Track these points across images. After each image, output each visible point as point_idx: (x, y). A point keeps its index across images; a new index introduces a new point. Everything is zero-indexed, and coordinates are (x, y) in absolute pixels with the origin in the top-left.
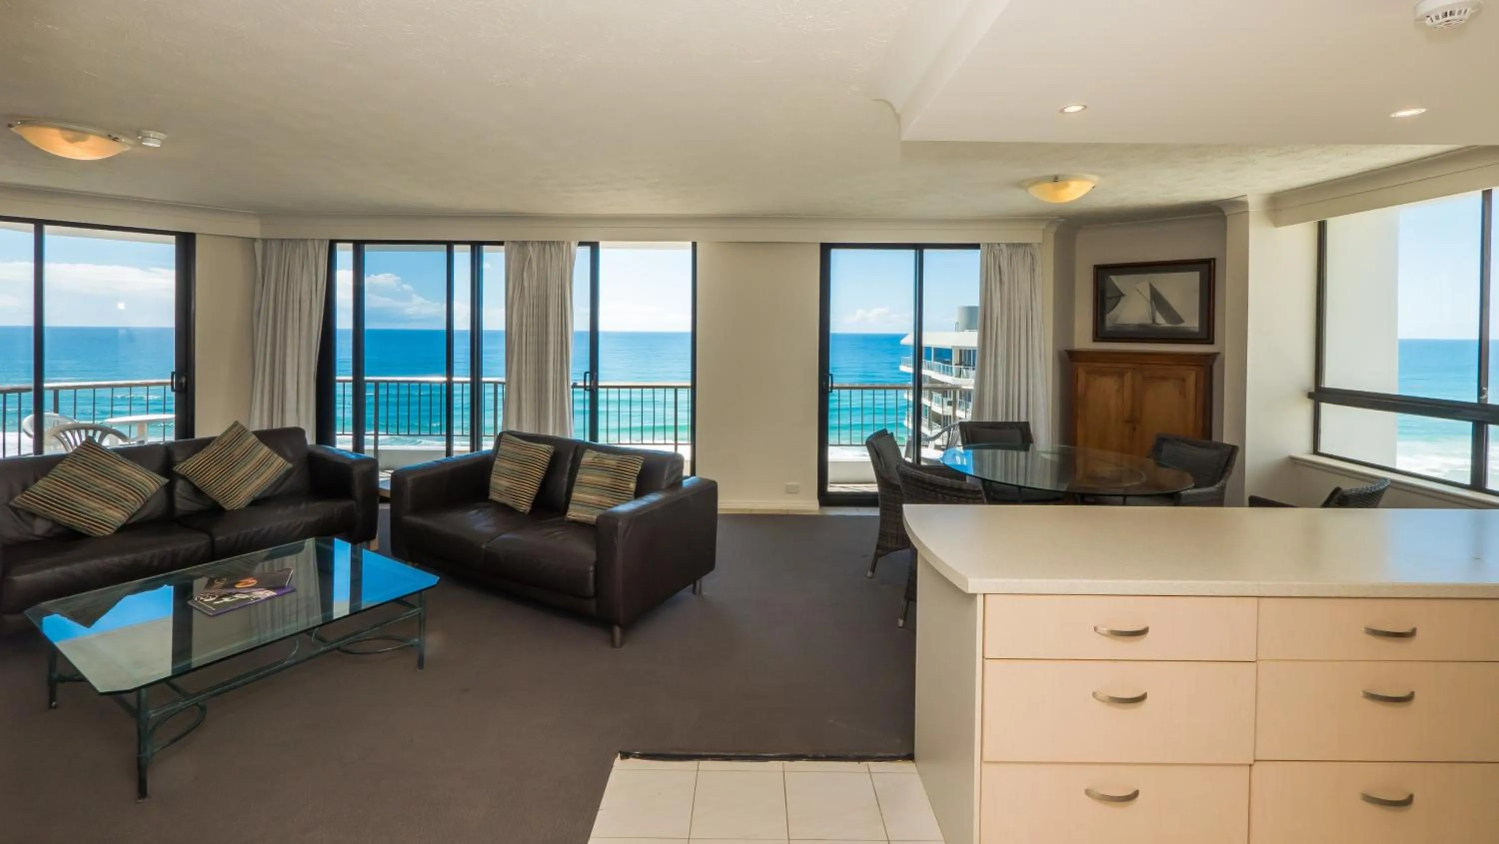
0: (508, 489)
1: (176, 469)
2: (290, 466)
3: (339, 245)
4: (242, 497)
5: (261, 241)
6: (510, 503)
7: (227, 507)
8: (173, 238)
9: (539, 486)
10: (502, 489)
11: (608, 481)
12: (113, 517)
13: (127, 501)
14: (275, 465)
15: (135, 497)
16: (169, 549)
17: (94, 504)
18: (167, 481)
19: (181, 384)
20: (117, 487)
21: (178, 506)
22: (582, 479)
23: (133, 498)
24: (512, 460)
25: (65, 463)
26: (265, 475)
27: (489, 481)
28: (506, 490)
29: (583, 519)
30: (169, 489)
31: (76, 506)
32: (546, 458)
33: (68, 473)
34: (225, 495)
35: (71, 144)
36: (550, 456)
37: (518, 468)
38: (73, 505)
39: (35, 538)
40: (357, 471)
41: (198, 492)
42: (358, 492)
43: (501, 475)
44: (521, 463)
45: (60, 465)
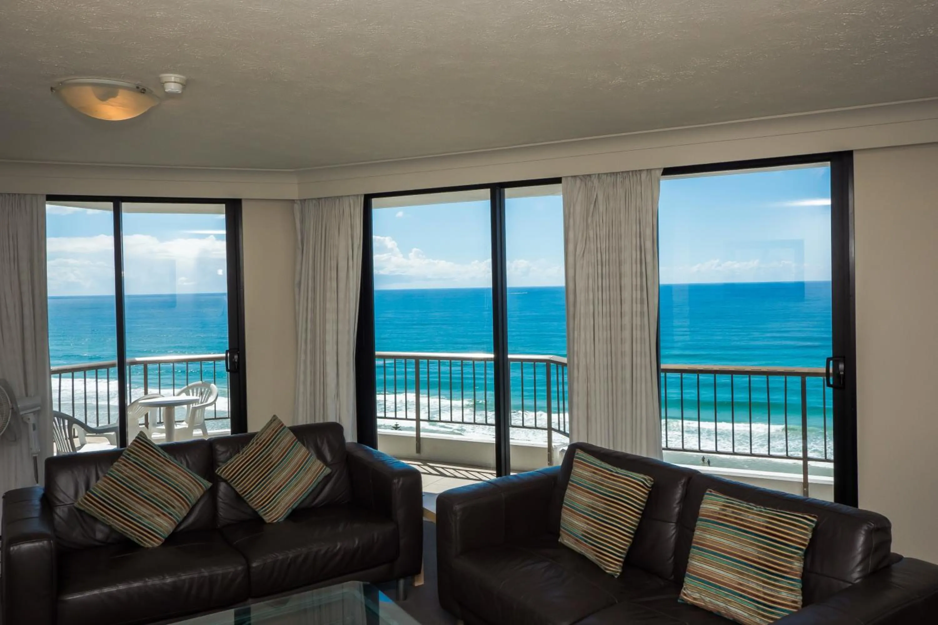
0: (587, 535)
1: (218, 471)
2: (328, 471)
3: (374, 201)
4: (280, 508)
5: (299, 202)
6: (591, 555)
7: (266, 518)
8: (223, 206)
9: (632, 536)
10: (579, 533)
11: (752, 551)
12: (161, 527)
13: (174, 507)
14: (314, 469)
15: (181, 503)
16: (206, 573)
17: (145, 510)
18: (210, 485)
19: (235, 362)
20: (166, 492)
21: (222, 513)
22: (704, 539)
23: (180, 505)
24: (589, 491)
25: (120, 462)
26: (303, 482)
27: (559, 518)
28: (583, 535)
29: (711, 607)
30: (212, 493)
31: (129, 512)
32: (642, 495)
33: (122, 473)
34: (264, 505)
35: (104, 102)
36: (647, 492)
37: (601, 505)
38: (126, 510)
39: (97, 544)
40: (398, 483)
41: (238, 498)
42: (400, 514)
43: (574, 511)
44: (605, 498)
45: (116, 463)
